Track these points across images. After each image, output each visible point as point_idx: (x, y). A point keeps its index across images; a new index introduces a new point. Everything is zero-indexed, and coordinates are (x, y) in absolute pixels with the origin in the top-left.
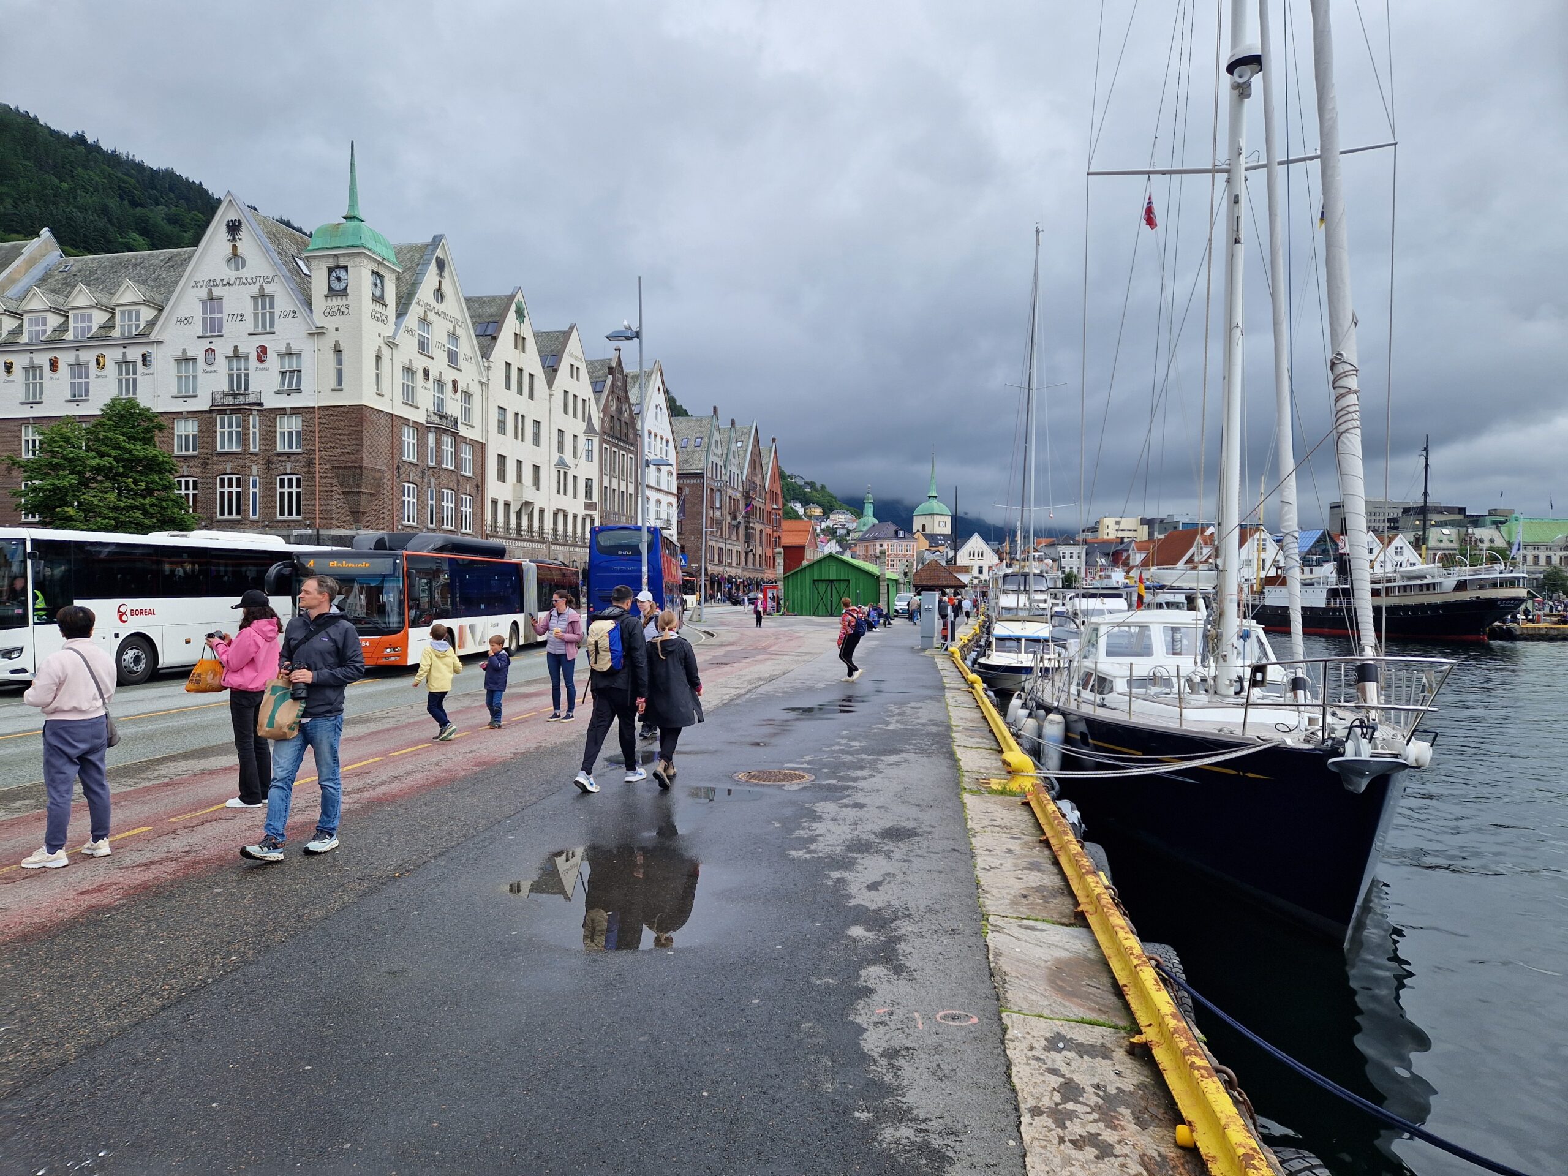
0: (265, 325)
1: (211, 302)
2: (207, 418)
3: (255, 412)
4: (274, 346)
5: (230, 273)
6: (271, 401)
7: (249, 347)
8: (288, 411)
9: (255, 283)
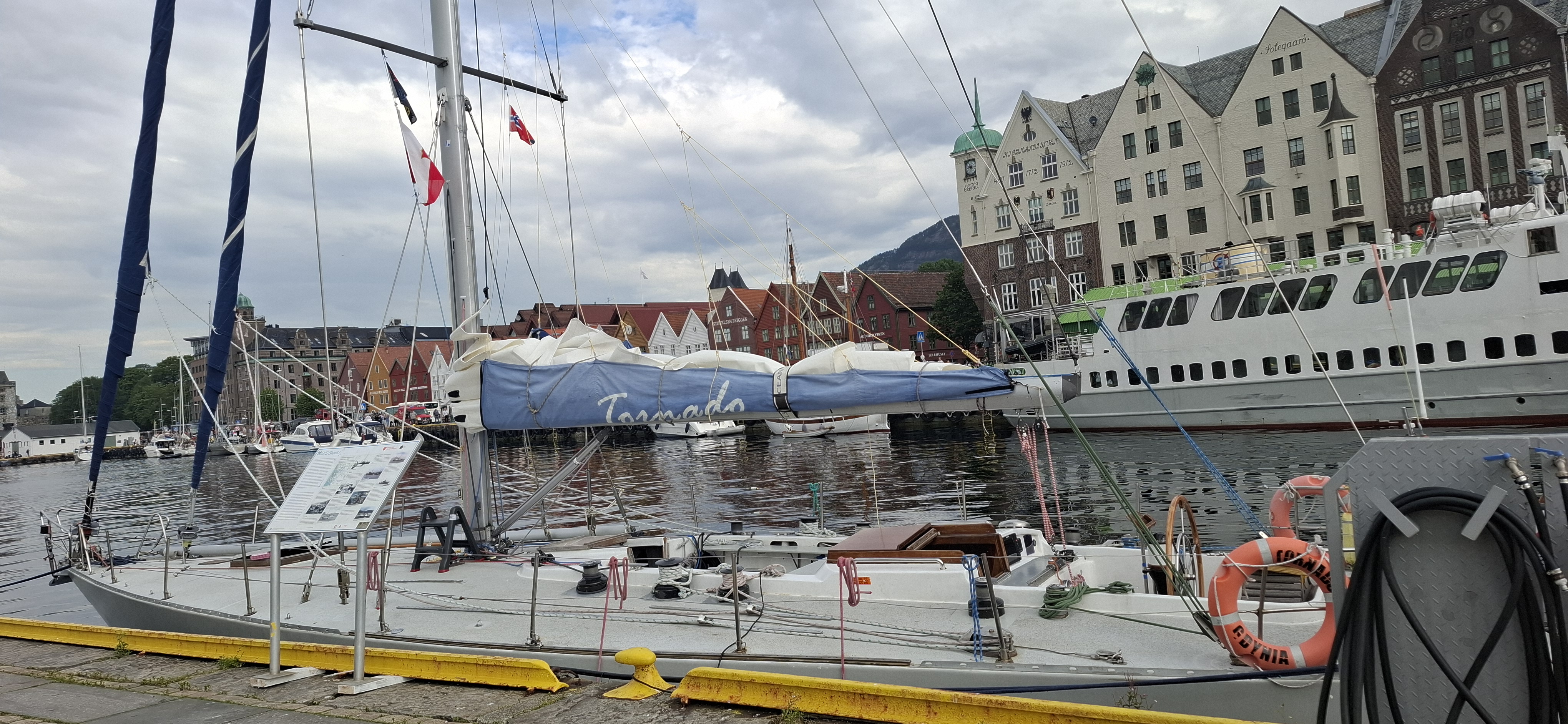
0: (1051, 172)
1: (1016, 166)
2: (1020, 244)
3: (1050, 233)
4: (1058, 186)
5: (1026, 144)
6: (1059, 225)
7: (1042, 191)
8: (1071, 229)
9: (1043, 146)
